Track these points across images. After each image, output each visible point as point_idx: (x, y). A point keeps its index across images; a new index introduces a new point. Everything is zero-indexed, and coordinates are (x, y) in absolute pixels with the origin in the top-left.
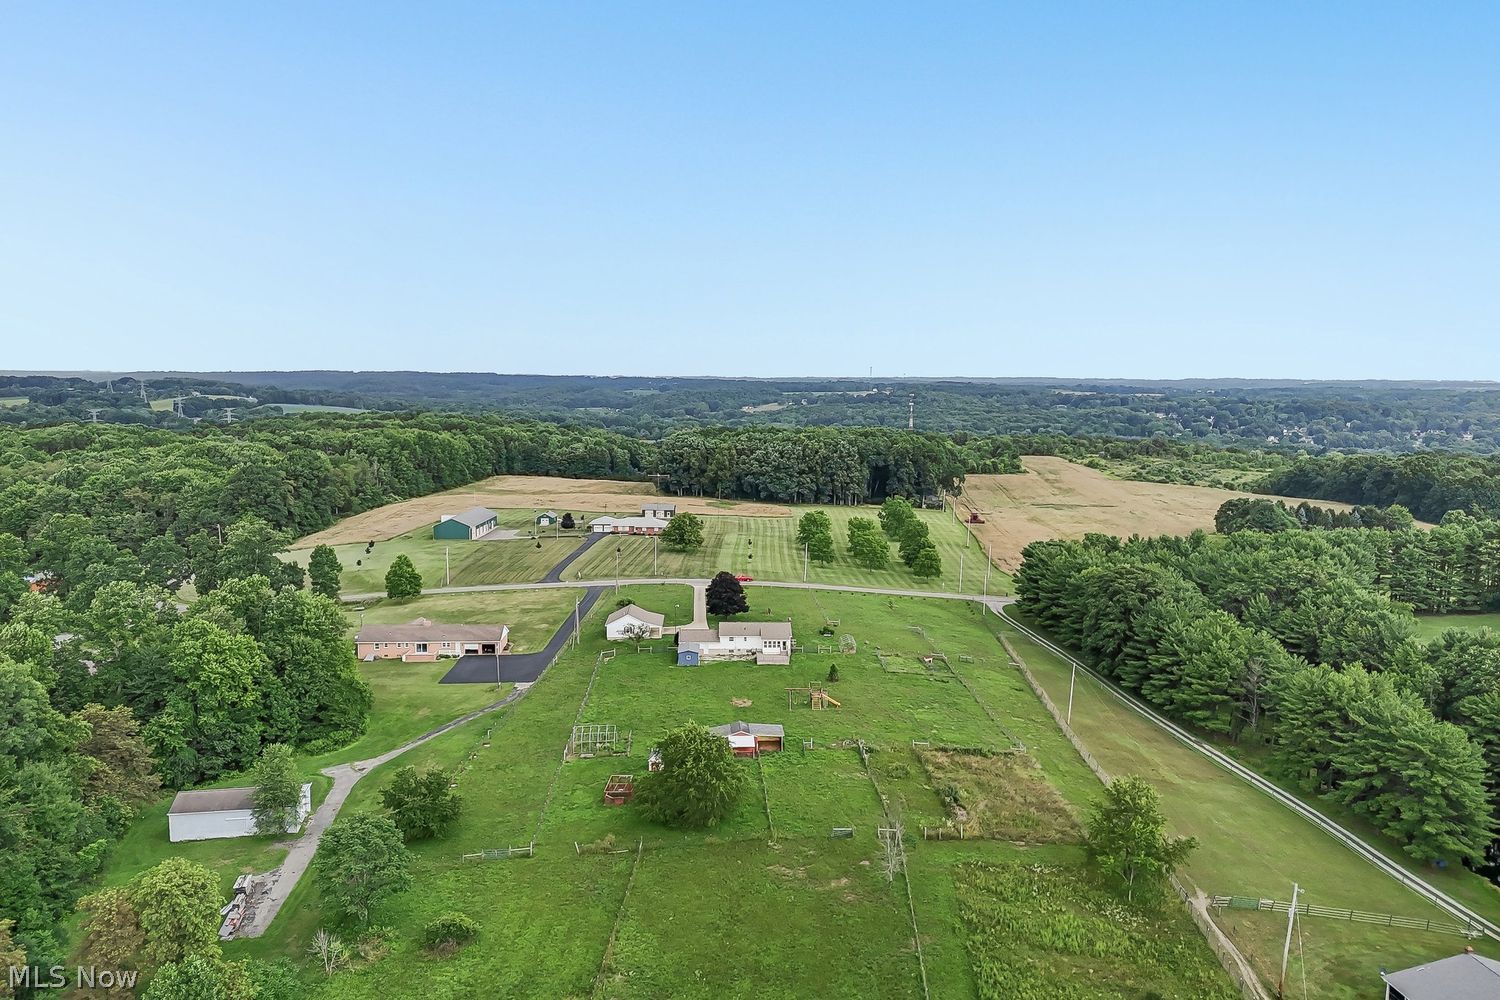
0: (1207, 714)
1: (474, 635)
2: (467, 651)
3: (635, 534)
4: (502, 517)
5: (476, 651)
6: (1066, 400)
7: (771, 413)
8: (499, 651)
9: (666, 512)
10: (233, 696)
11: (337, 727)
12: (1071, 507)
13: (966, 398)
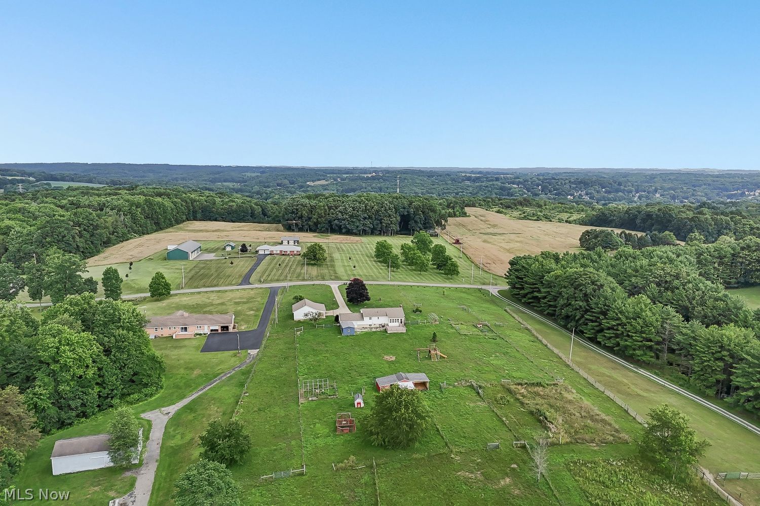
0: (641, 352)
1: (215, 321)
2: (212, 330)
3: (283, 255)
4: (203, 247)
5: (217, 330)
6: (469, 179)
7: (323, 186)
8: (231, 330)
9: (295, 241)
11: (146, 385)
12: (500, 234)
13: (420, 178)
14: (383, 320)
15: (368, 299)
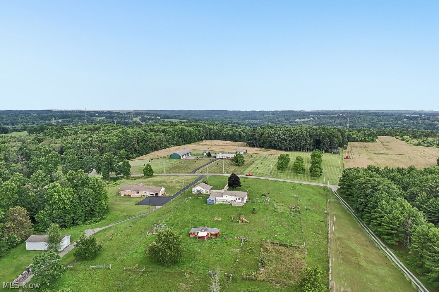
0: (389, 237)
1: (153, 190)
2: (151, 195)
3: (228, 159)
4: (193, 153)
5: (153, 195)
6: (407, 118)
7: (304, 122)
8: (160, 195)
9: (243, 152)
10: (63, 206)
11: (96, 217)
12: (387, 154)
13: (371, 117)
14: (233, 198)
15: (240, 186)
